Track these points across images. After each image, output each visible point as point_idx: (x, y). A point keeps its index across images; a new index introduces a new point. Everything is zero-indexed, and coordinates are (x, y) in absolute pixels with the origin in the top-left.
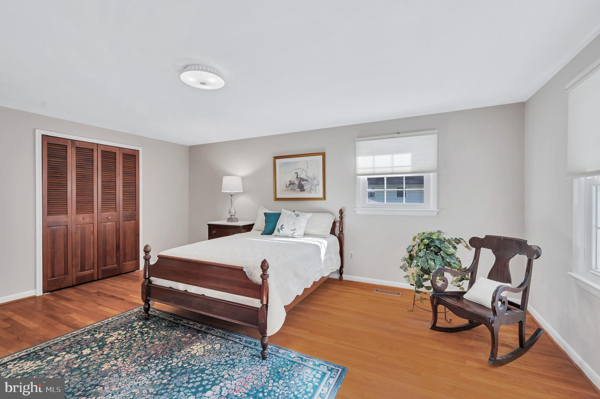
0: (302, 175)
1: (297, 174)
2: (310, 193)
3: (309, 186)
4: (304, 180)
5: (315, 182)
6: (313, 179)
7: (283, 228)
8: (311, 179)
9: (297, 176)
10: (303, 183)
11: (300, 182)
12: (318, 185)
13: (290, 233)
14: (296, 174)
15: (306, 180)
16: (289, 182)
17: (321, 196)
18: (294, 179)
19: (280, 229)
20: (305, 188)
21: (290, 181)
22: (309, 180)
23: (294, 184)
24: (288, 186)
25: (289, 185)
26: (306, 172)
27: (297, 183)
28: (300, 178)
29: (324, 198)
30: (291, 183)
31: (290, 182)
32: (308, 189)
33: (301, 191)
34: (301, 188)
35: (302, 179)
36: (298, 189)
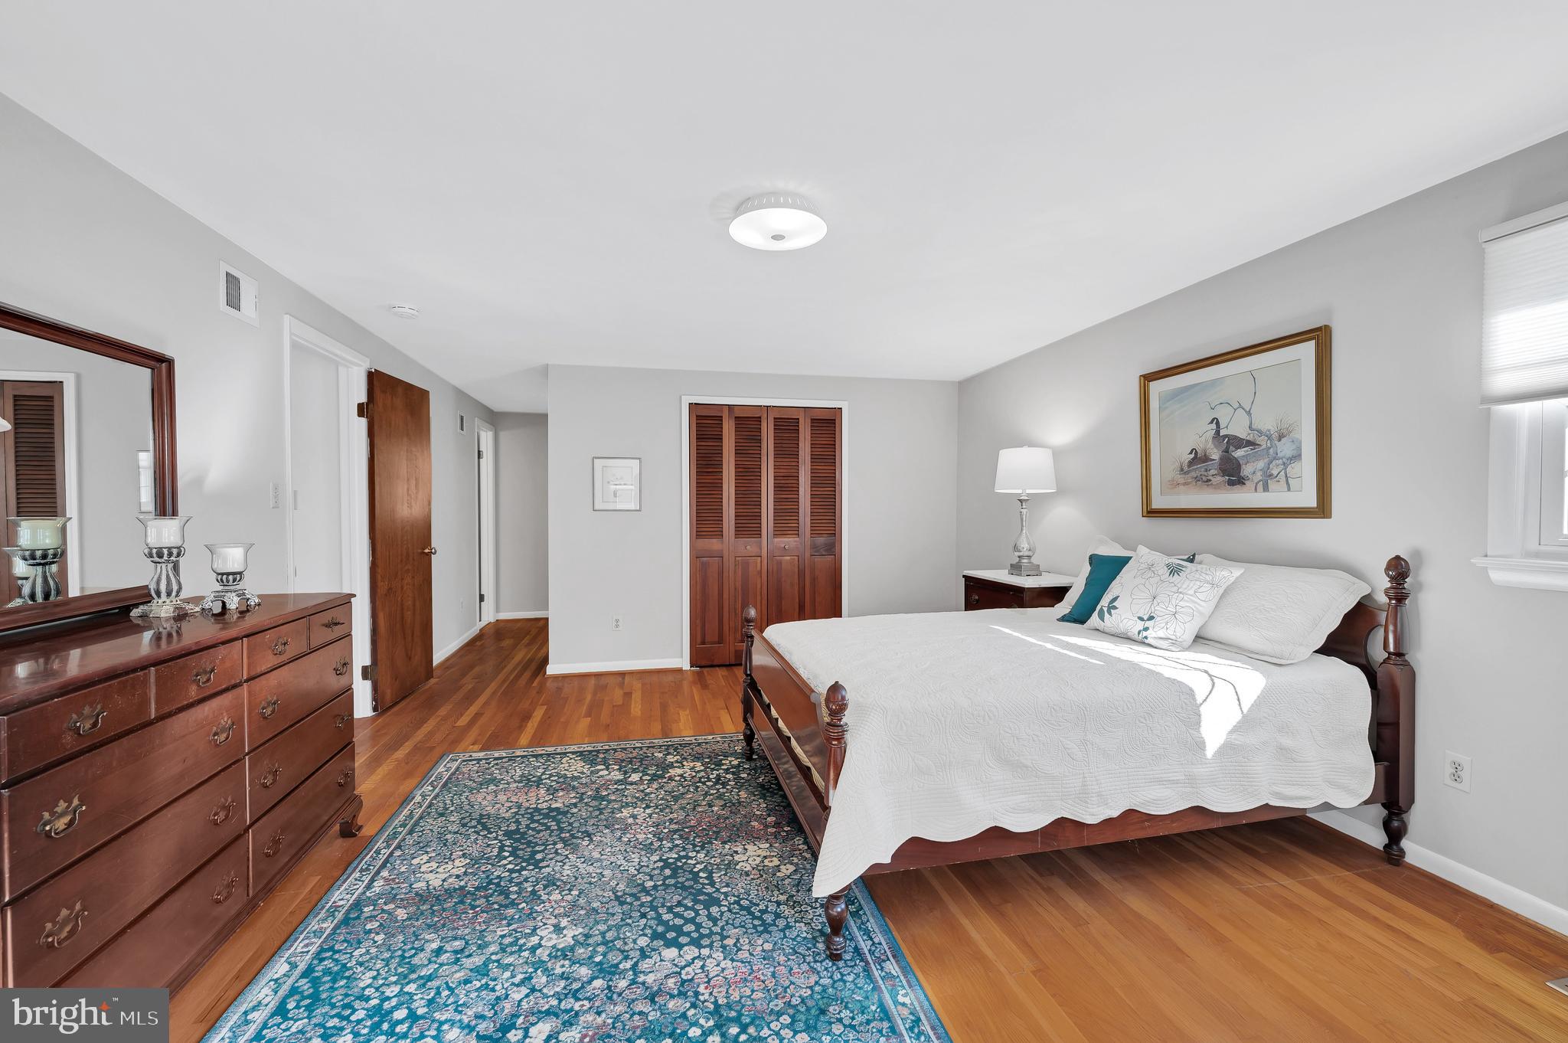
0: (1237, 428)
1: (1218, 424)
2: (1266, 489)
3: (1261, 464)
4: (1239, 443)
5: (1285, 449)
6: (1275, 436)
7: (1115, 608)
8: (1269, 437)
9: (1218, 432)
10: (1239, 453)
11: (1227, 451)
12: (1297, 457)
13: (1134, 627)
14: (1214, 426)
15: (1250, 443)
16: (1191, 453)
17: (1310, 500)
18: (1206, 441)
19: (1105, 609)
20: (1247, 470)
21: (1192, 450)
22: (1262, 441)
23: (1206, 459)
24: (1186, 469)
25: (1191, 463)
26: (1249, 413)
27: (1216, 455)
28: (1226, 436)
29: (1322, 509)
30: (1198, 458)
31: (1193, 456)
32: (1259, 476)
33: (1231, 483)
34: (1233, 474)
35: (1237, 442)
36: (1219, 479)
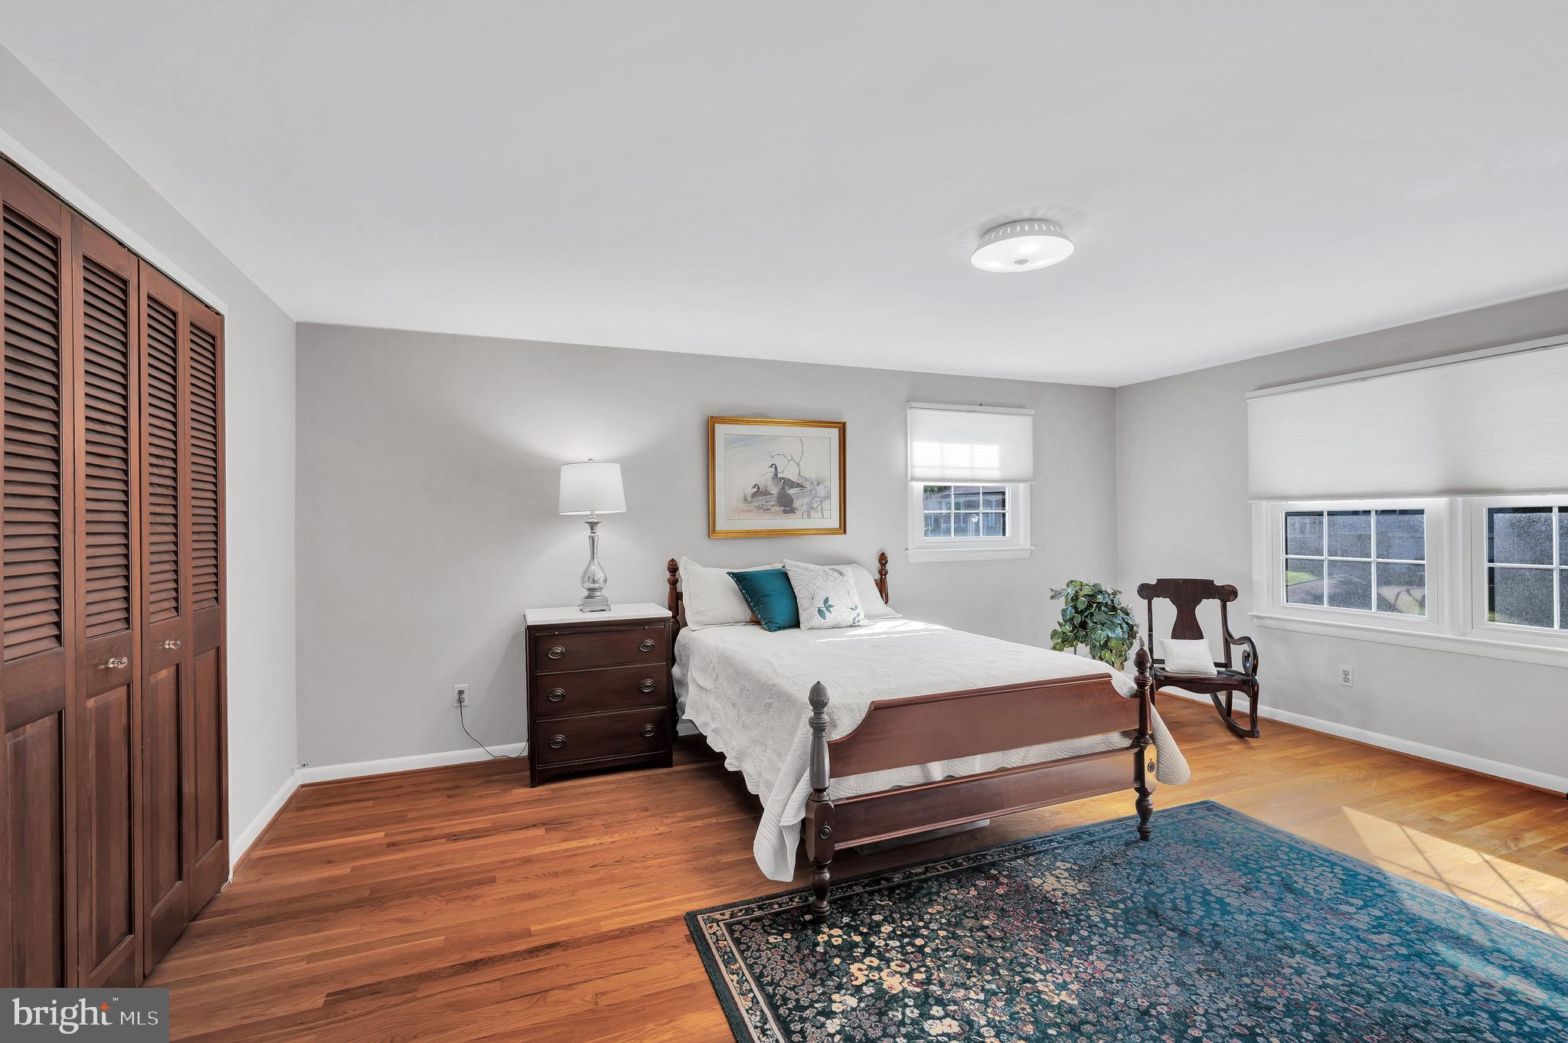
0: (790, 473)
1: (776, 468)
2: (809, 517)
3: (806, 500)
4: (793, 485)
5: (821, 491)
6: (815, 483)
8: (812, 483)
9: (776, 475)
10: (792, 491)
11: (783, 488)
12: (828, 497)
14: (773, 470)
15: (799, 485)
16: (754, 487)
17: (835, 523)
18: (767, 480)
20: (797, 504)
21: (755, 485)
22: (807, 484)
23: (766, 493)
24: (749, 499)
25: (754, 495)
26: (798, 465)
27: (774, 491)
28: (783, 478)
29: (843, 528)
30: (759, 492)
31: (756, 490)
32: (805, 508)
33: (785, 512)
34: (787, 505)
35: (789, 483)
36: (777, 508)
